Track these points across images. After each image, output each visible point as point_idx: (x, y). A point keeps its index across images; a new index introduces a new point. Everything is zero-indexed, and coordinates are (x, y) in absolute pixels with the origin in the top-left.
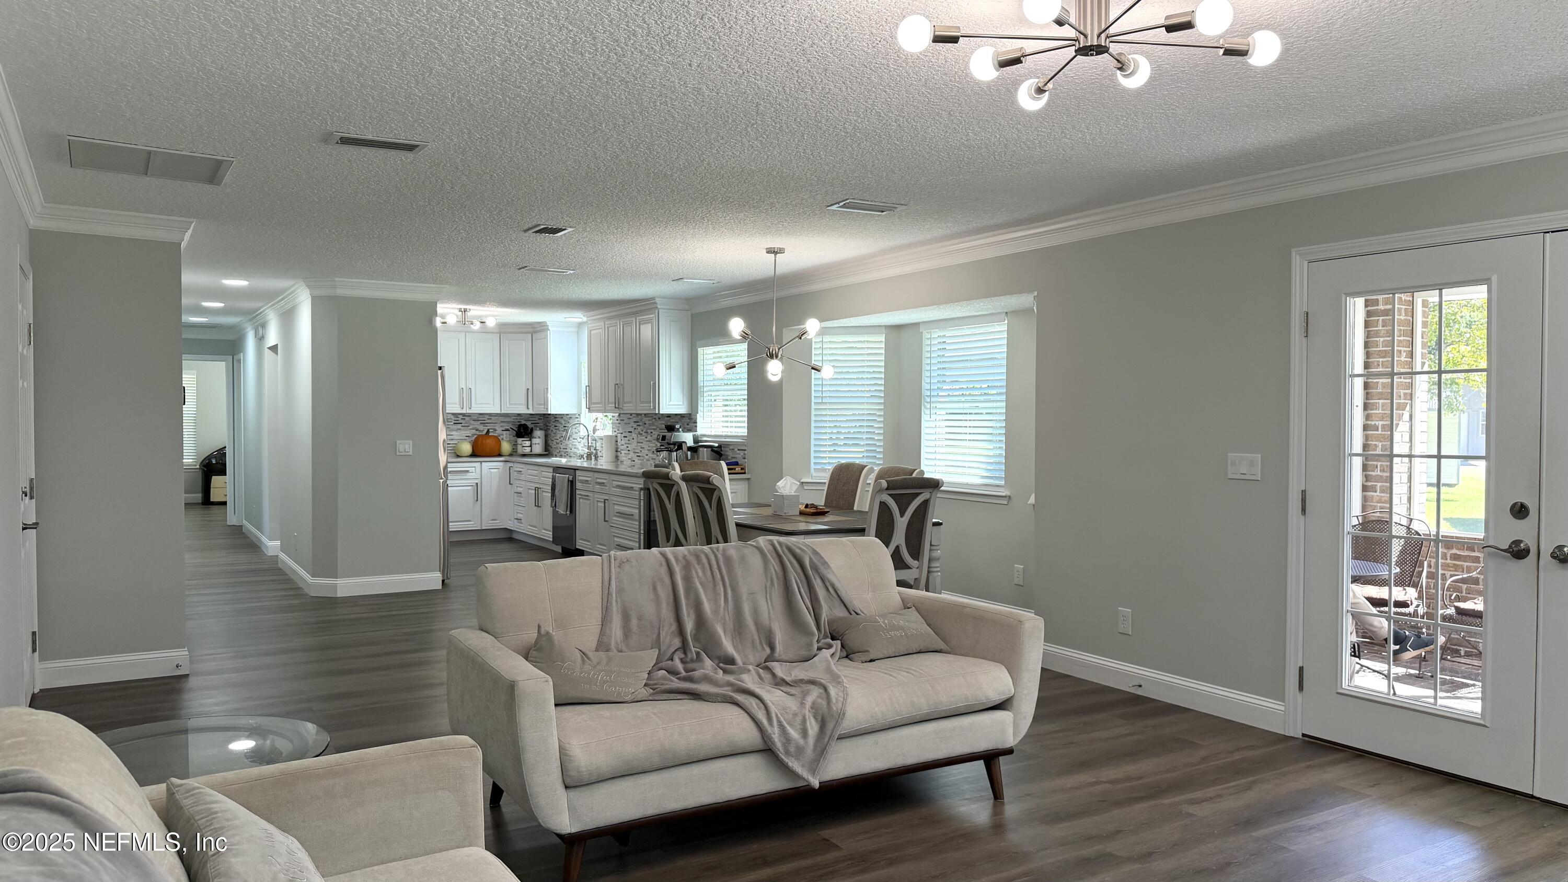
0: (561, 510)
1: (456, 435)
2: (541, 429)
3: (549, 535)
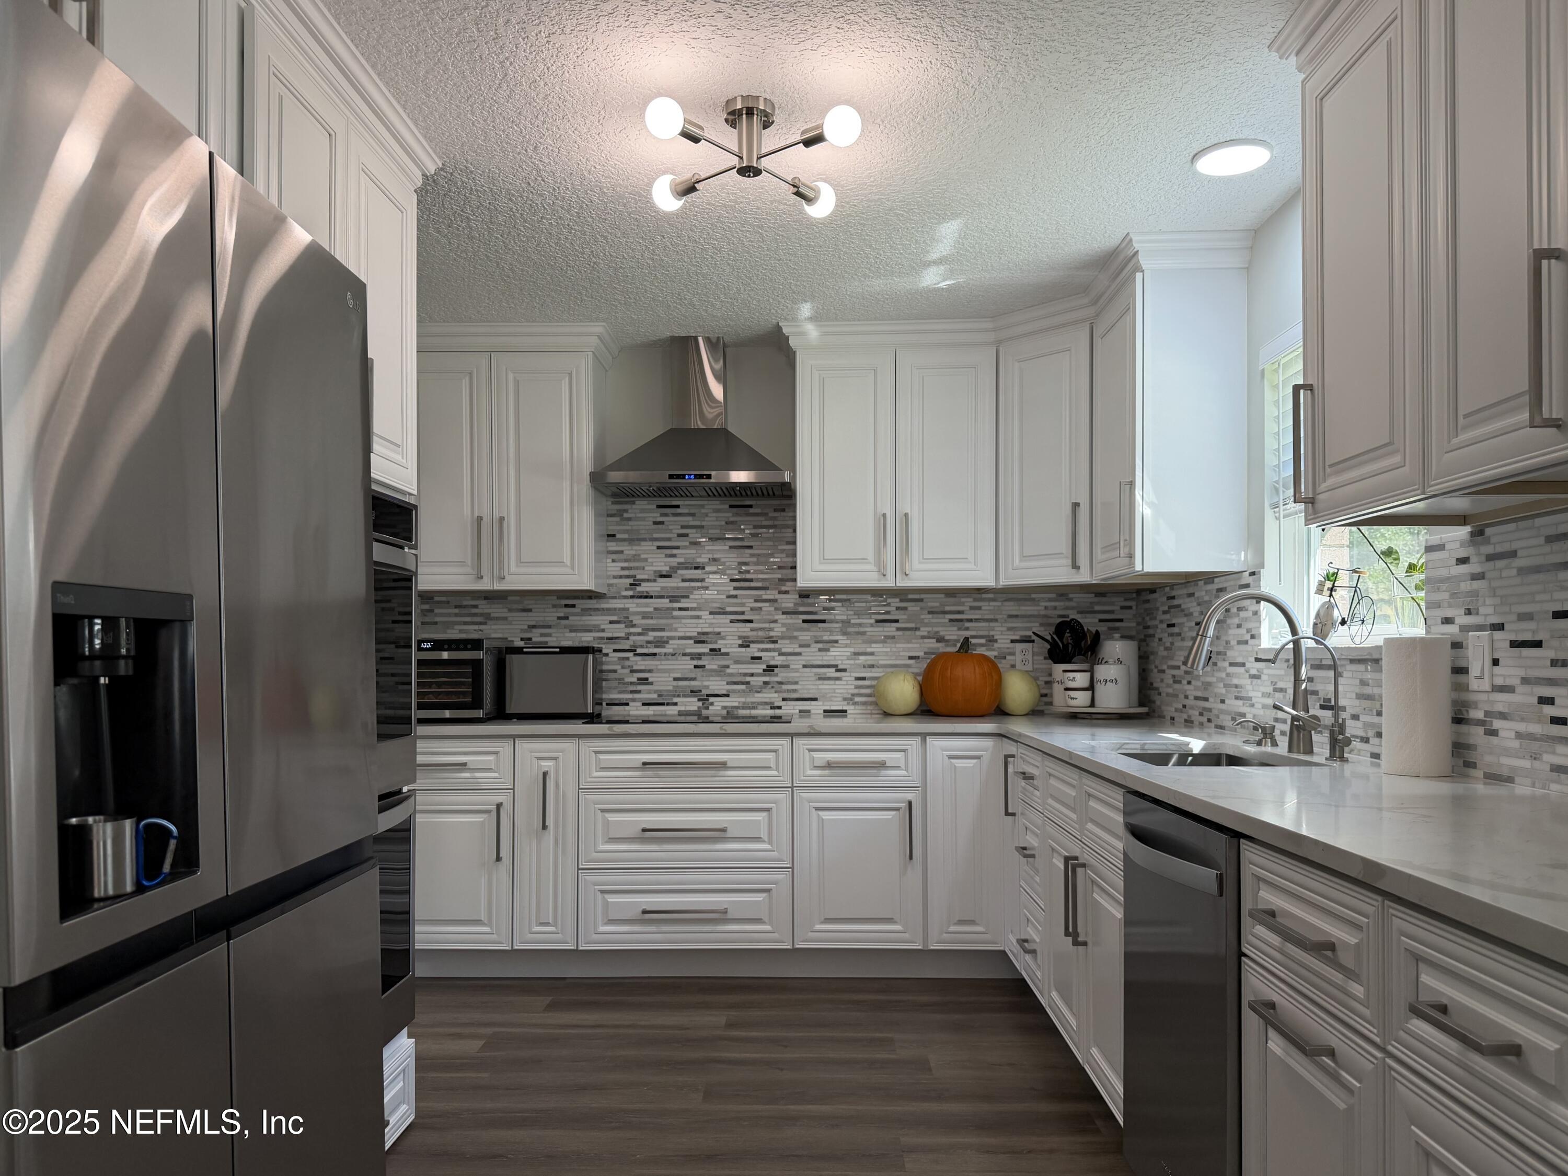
1: (882, 653)
2: (1123, 637)
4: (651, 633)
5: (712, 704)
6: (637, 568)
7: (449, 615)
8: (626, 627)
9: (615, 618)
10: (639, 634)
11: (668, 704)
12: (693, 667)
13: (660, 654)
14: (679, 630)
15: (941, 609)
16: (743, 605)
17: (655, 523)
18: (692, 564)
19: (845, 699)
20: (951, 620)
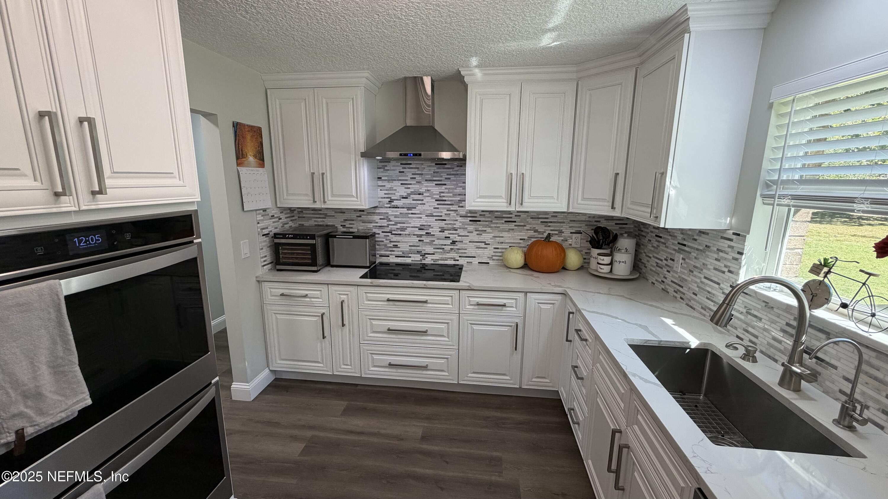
1: (507, 237)
2: (631, 236)
4: (399, 225)
5: (427, 258)
6: (392, 194)
7: (310, 214)
8: (387, 221)
9: (382, 217)
10: (393, 225)
11: (407, 257)
12: (418, 241)
13: (403, 234)
14: (412, 223)
15: (537, 217)
16: (441, 212)
17: (400, 172)
18: (417, 192)
19: (488, 258)
20: (542, 222)
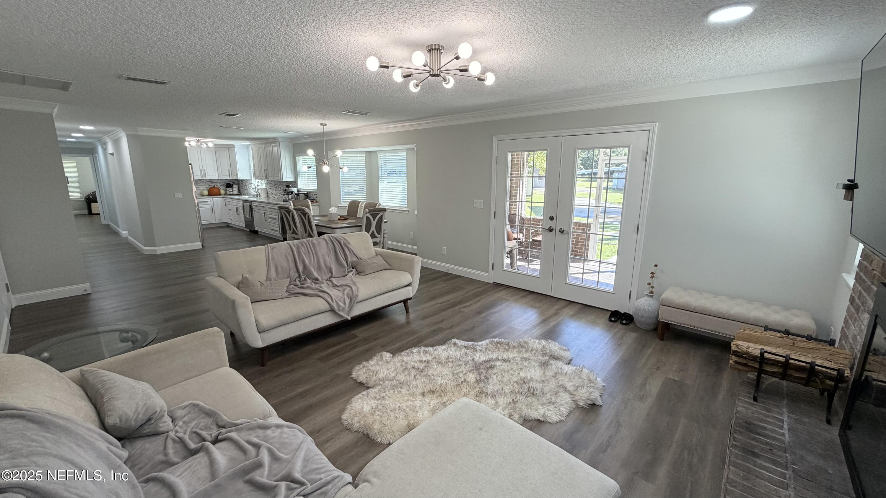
0: (248, 216)
1: (201, 187)
2: (236, 185)
3: (243, 225)
20: (211, 182)
